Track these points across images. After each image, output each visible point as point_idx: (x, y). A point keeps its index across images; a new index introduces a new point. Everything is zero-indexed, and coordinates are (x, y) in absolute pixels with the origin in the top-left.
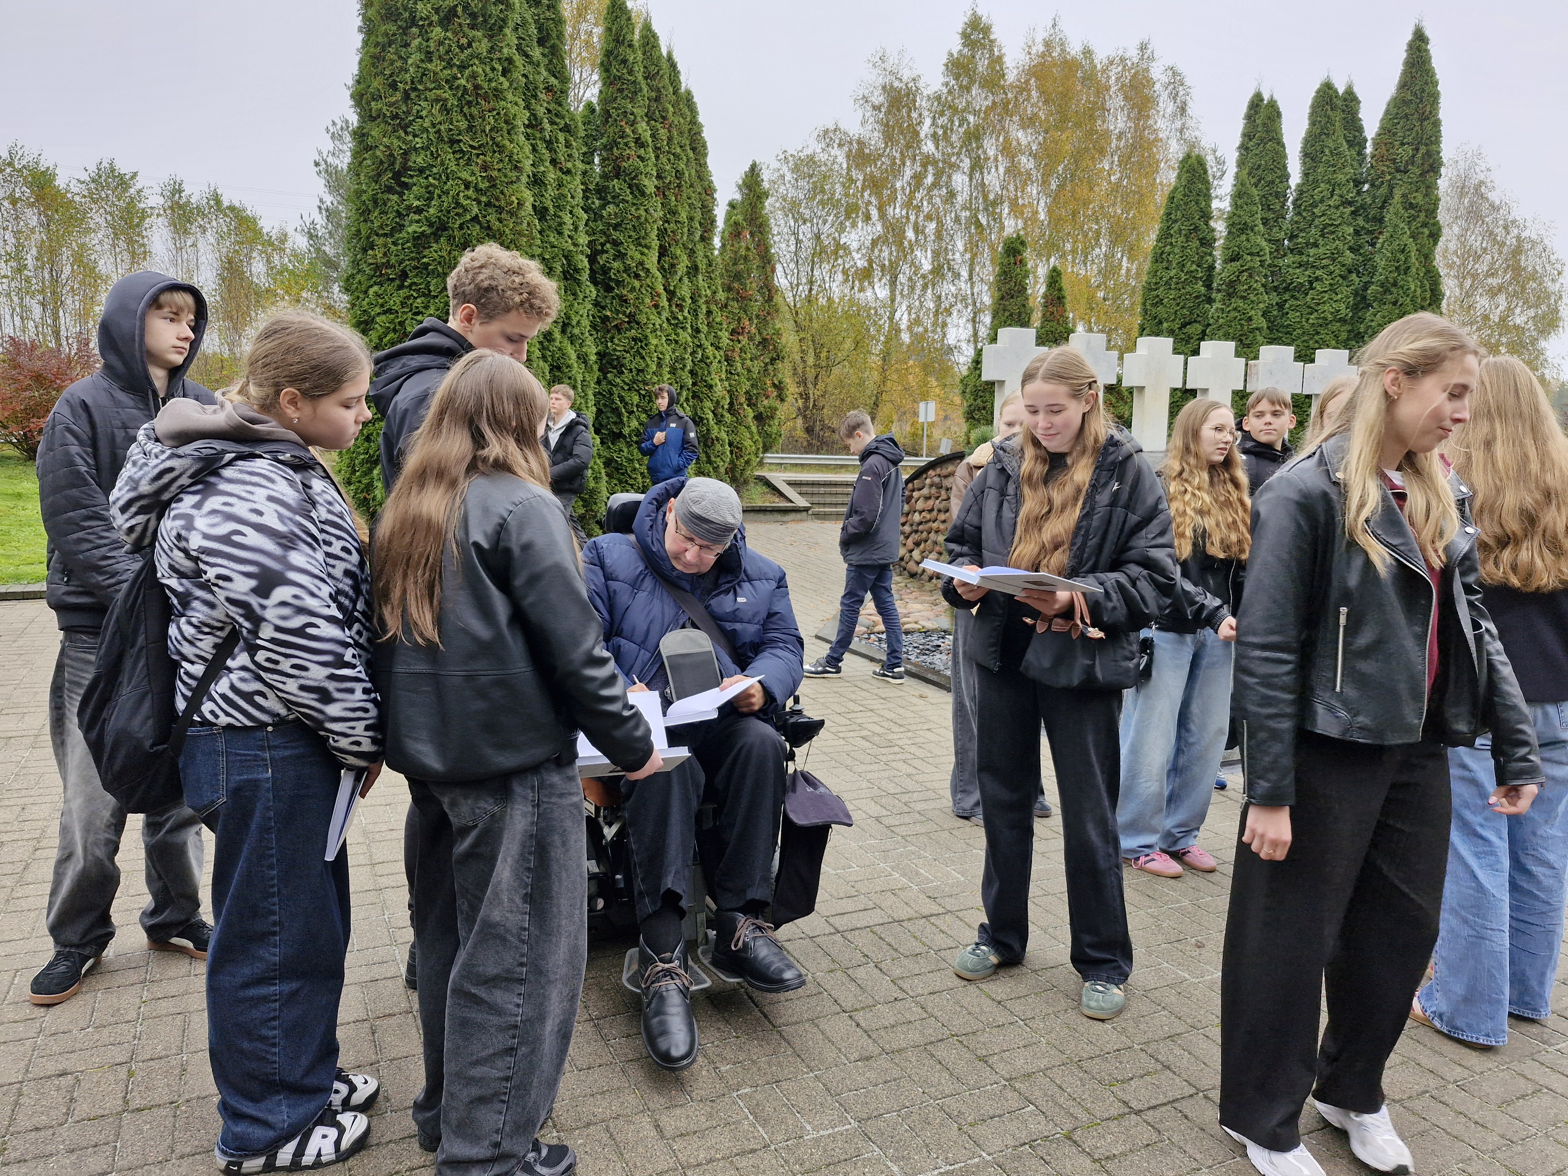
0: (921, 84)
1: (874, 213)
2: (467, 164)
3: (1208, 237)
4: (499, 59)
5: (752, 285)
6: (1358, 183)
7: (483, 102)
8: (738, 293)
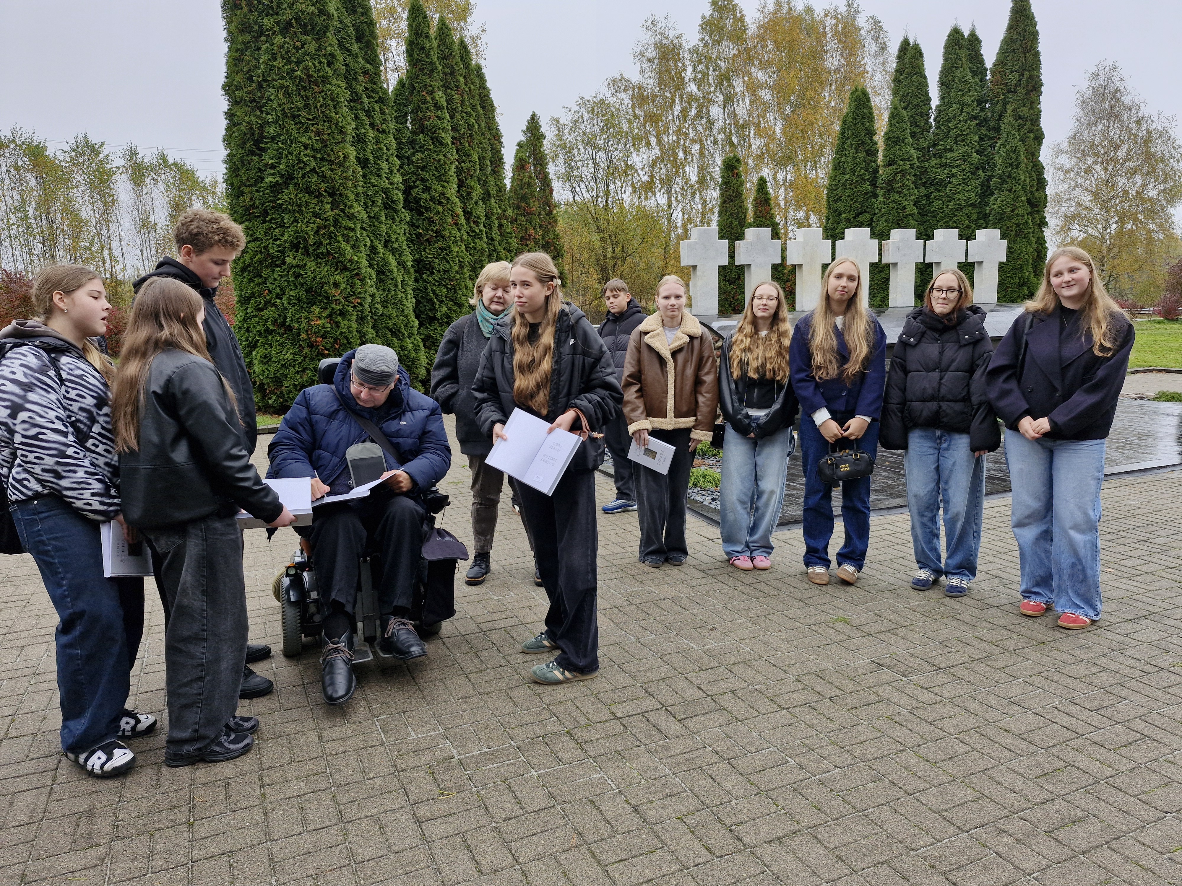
0: (683, 42)
1: (653, 140)
2: (306, 132)
3: (873, 149)
4: (325, 55)
5: (535, 205)
6: (980, 102)
7: (314, 87)
8: (525, 210)
